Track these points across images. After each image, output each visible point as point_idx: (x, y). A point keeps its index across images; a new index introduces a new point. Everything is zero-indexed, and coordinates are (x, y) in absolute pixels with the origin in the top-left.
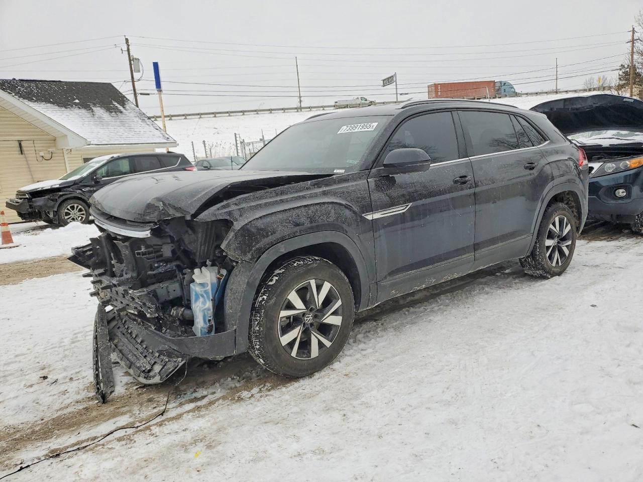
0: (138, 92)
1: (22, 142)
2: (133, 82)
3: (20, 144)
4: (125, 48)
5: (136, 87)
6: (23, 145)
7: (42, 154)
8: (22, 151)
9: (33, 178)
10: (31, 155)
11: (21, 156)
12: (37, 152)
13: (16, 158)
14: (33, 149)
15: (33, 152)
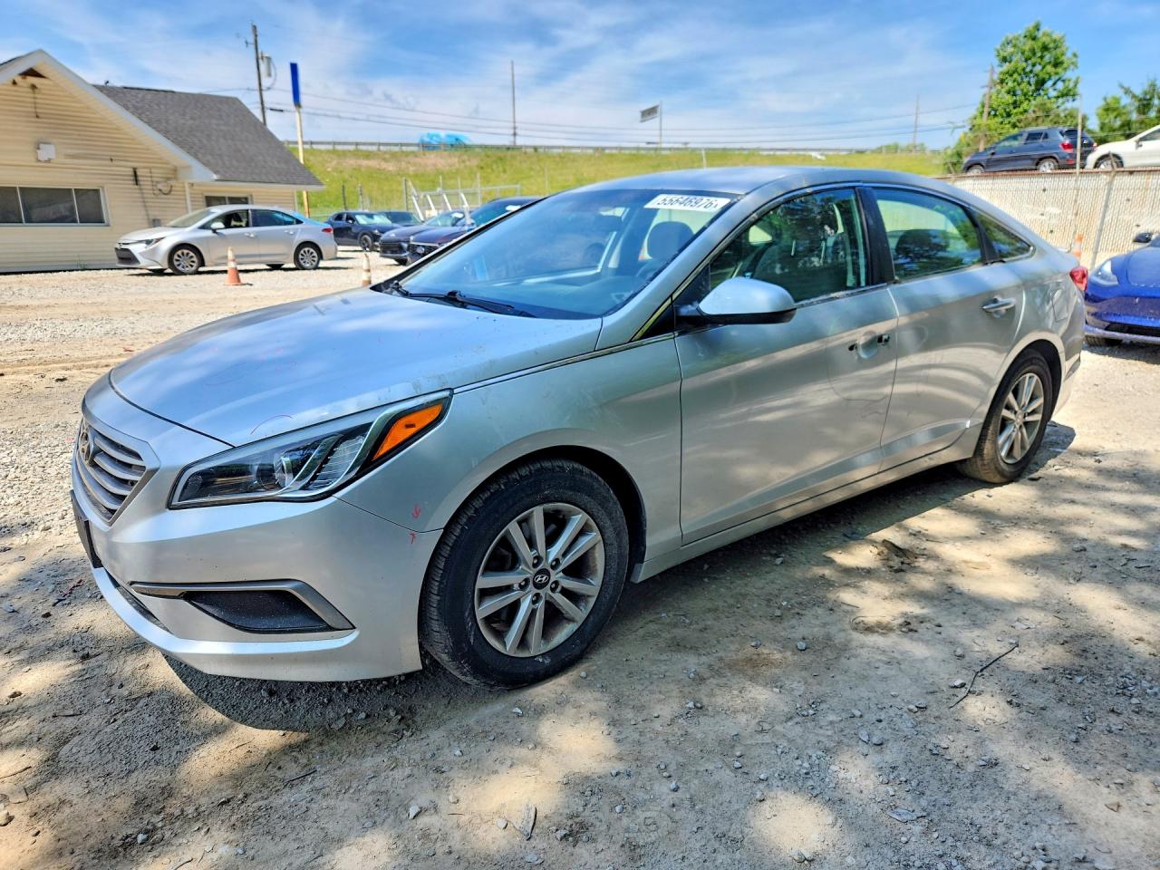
0: (266, 105)
1: (137, 170)
2: (261, 90)
3: (135, 172)
4: (251, 40)
5: (265, 99)
6: (138, 174)
7: (160, 186)
8: (137, 181)
9: (148, 215)
10: (147, 187)
11: (136, 187)
12: (154, 184)
13: (129, 189)
14: (149, 179)
15: (150, 183)
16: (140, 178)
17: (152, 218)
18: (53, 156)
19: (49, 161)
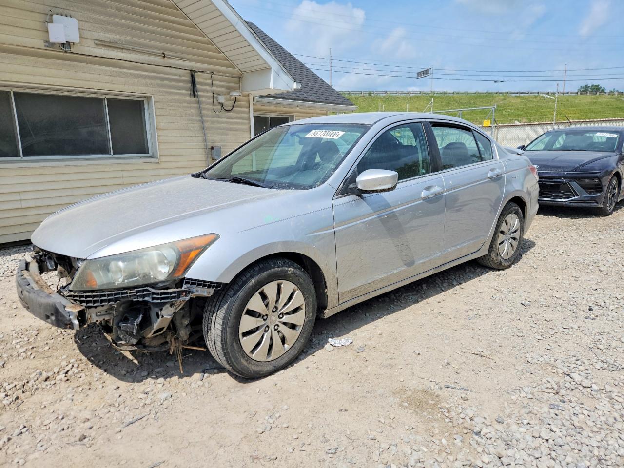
1: (196, 75)
3: (193, 77)
6: (197, 79)
7: (222, 99)
8: (194, 91)
9: (205, 141)
10: (207, 100)
11: (193, 99)
12: (215, 95)
13: (185, 102)
14: (210, 88)
15: (210, 94)
16: (198, 87)
17: (210, 145)
18: (74, 37)
19: (66, 46)
